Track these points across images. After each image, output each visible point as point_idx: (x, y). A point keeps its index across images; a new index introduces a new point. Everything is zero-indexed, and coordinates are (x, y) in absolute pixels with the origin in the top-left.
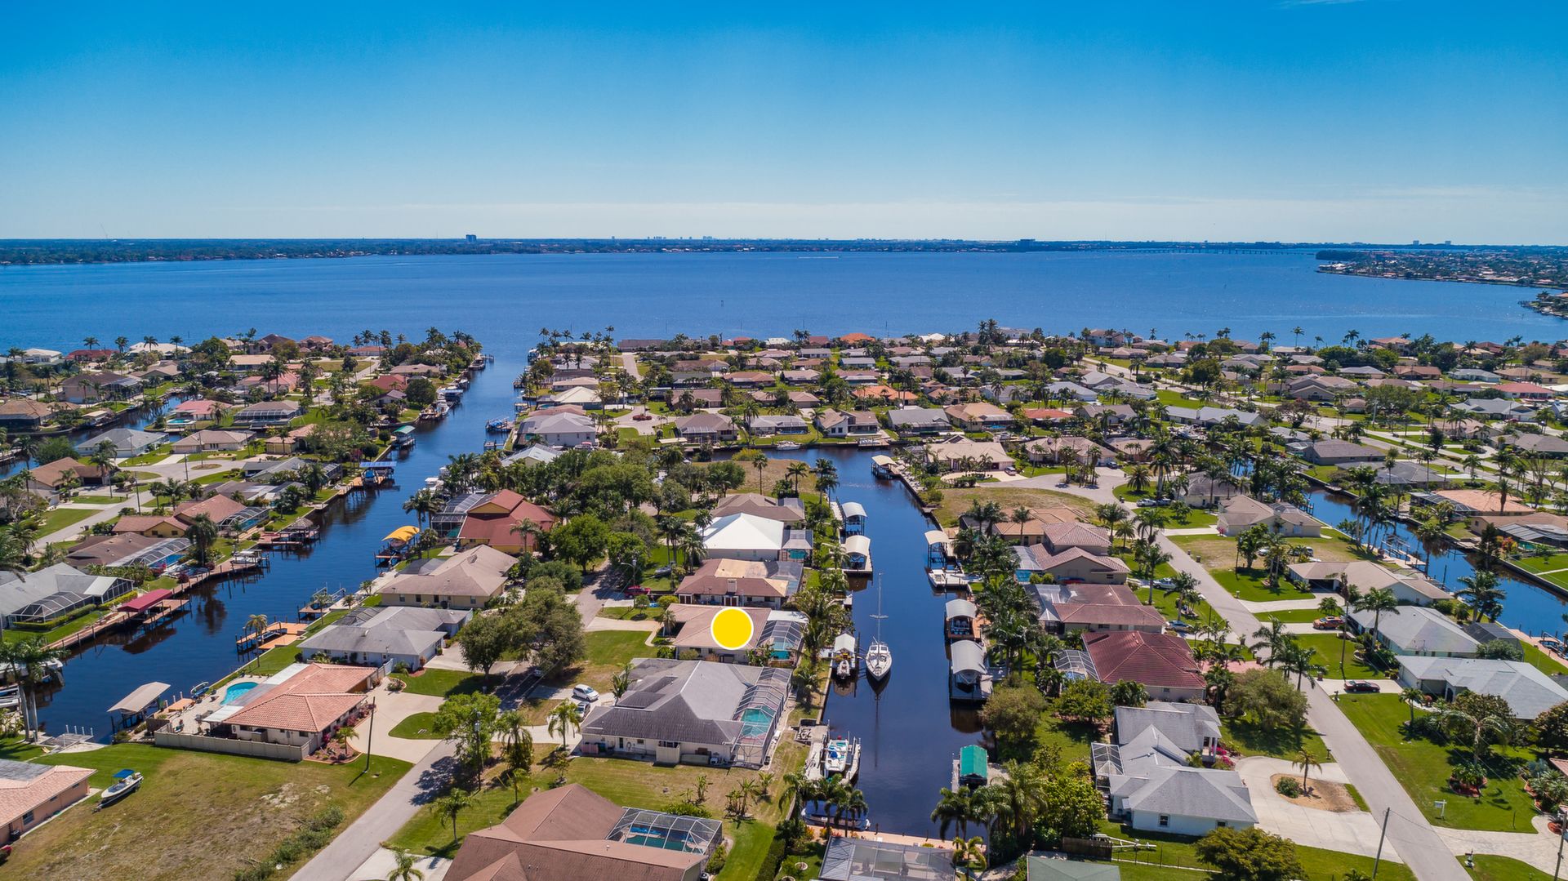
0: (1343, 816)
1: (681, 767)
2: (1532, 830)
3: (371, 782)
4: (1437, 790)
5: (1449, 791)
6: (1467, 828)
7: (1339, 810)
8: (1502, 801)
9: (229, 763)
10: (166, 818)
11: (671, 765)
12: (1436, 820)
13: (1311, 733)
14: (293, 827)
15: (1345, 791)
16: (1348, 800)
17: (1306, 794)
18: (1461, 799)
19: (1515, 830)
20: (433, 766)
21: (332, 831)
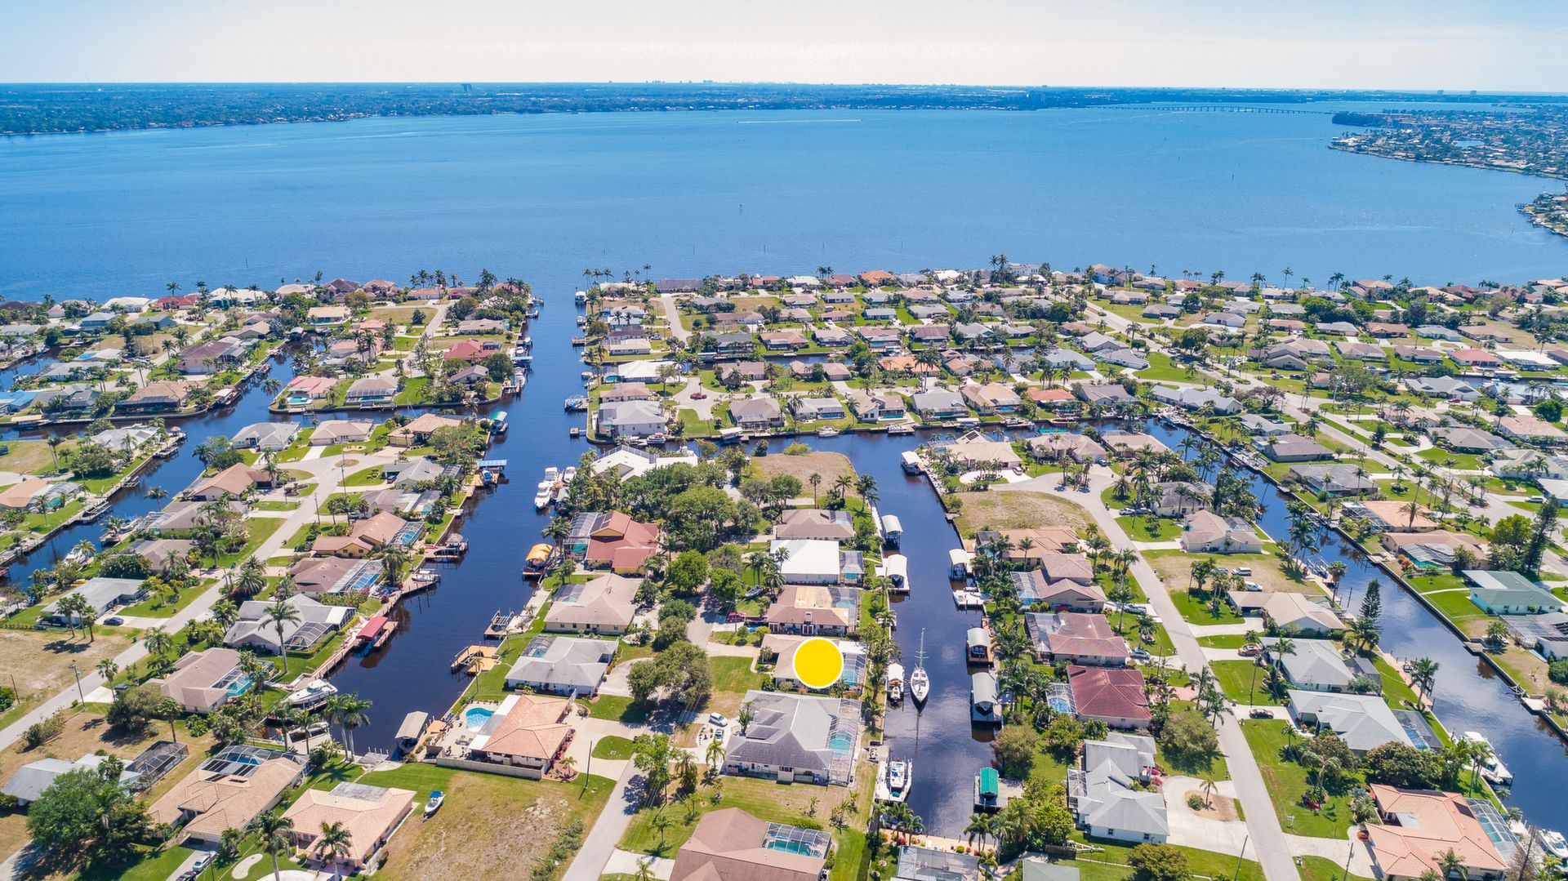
0: (1228, 825)
1: (795, 784)
2: (1345, 837)
3: (591, 796)
4: (1293, 804)
5: (1301, 805)
6: (1305, 835)
7: (1226, 820)
8: (1333, 814)
9: (494, 780)
10: (471, 827)
11: (788, 783)
12: (1287, 828)
13: (1218, 755)
14: (555, 833)
15: (1233, 804)
16: (1233, 811)
17: (1206, 807)
18: (1307, 812)
19: (1336, 837)
20: (630, 783)
21: (581, 836)
